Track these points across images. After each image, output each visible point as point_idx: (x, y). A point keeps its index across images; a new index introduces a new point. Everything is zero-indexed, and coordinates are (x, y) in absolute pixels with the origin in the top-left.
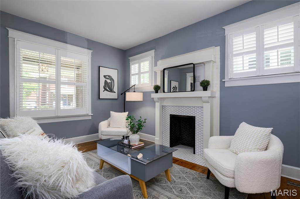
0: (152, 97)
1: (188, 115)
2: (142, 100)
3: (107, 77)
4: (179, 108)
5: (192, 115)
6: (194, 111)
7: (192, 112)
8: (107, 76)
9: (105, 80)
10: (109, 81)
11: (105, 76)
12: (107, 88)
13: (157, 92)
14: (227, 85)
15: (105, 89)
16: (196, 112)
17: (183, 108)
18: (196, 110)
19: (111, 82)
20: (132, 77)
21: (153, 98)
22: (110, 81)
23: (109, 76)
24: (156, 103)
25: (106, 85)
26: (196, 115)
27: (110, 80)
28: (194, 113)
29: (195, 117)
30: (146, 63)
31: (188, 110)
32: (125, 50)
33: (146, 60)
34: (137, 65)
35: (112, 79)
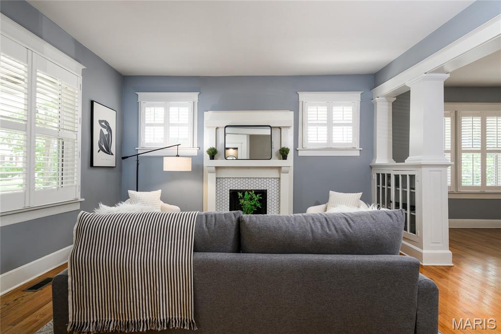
1: (257, 189)
3: (104, 124)
5: (262, 189)
6: (265, 183)
7: (263, 185)
8: (103, 121)
9: (101, 130)
10: (105, 132)
11: (100, 122)
12: (103, 146)
13: (212, 158)
14: (301, 153)
15: (101, 148)
16: (268, 185)
18: (268, 182)
19: (109, 135)
22: (107, 133)
23: (106, 122)
24: (209, 174)
25: (102, 139)
26: (267, 188)
27: (107, 131)
28: (265, 186)
29: (266, 190)
31: (257, 182)
34: (160, 110)
35: (109, 129)
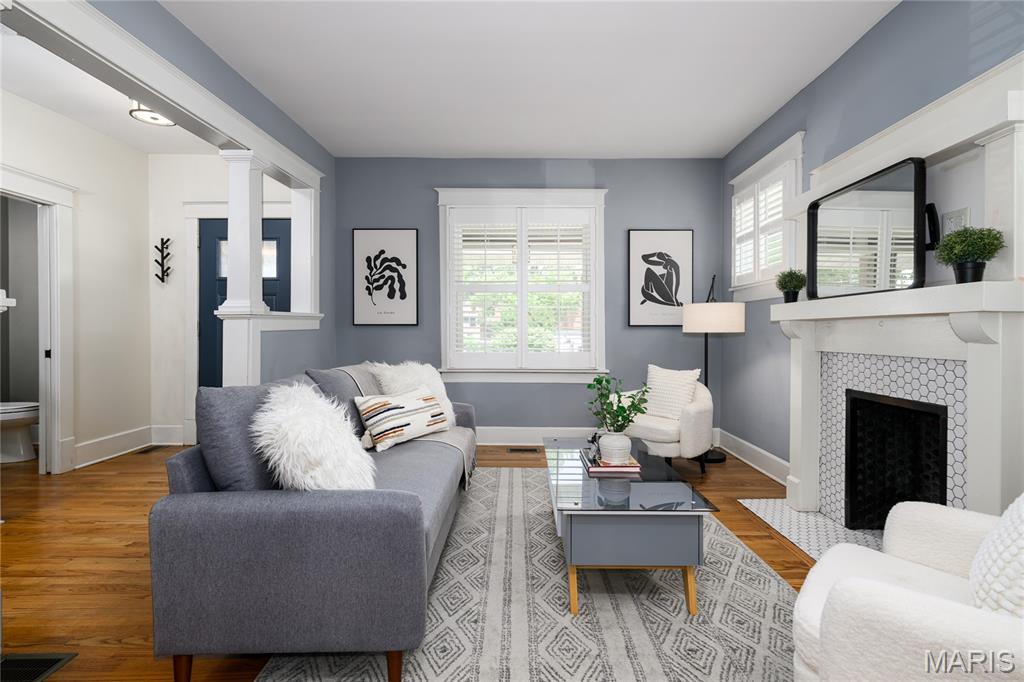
0: (772, 319)
1: (916, 397)
2: (743, 331)
3: (655, 259)
4: (880, 365)
5: (932, 400)
6: (941, 382)
7: (933, 386)
8: (653, 255)
9: (648, 269)
10: (659, 270)
11: (646, 258)
12: (655, 294)
13: (791, 297)
15: (648, 297)
16: (950, 388)
17: (894, 366)
18: (950, 376)
19: (670, 275)
20: (738, 246)
21: (778, 322)
22: (665, 271)
23: (660, 255)
24: (792, 340)
25: (651, 284)
26: (949, 402)
27: (665, 267)
28: (941, 393)
29: (945, 409)
30: (775, 191)
31: (916, 373)
32: (720, 157)
33: (774, 182)
34: (750, 204)
35: (670, 264)
